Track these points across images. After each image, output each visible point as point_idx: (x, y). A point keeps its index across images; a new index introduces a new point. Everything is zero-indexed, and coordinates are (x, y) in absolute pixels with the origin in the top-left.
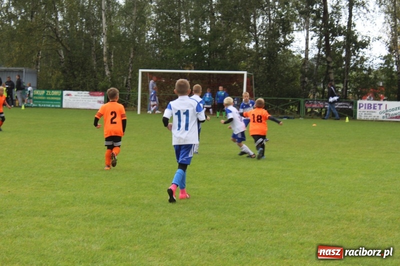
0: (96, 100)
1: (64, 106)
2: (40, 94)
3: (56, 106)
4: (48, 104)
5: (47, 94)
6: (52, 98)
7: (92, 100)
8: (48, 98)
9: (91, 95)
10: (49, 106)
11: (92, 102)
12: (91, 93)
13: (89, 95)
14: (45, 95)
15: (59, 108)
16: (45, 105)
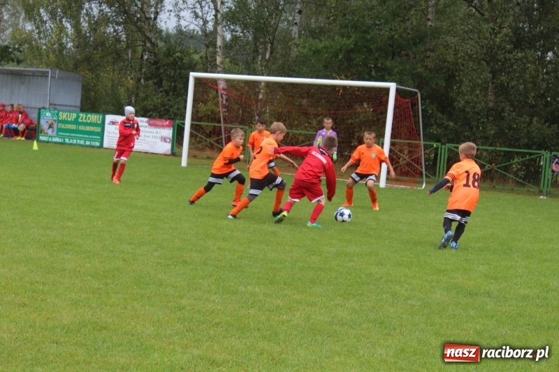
0: (159, 135)
1: (105, 145)
2: (69, 120)
3: (93, 143)
4: (80, 139)
5: (80, 120)
6: (88, 128)
7: (151, 135)
8: (82, 128)
9: (150, 125)
10: (82, 142)
11: (150, 139)
12: (152, 122)
13: (147, 124)
14: (76, 122)
15: (98, 147)
16: (75, 142)
